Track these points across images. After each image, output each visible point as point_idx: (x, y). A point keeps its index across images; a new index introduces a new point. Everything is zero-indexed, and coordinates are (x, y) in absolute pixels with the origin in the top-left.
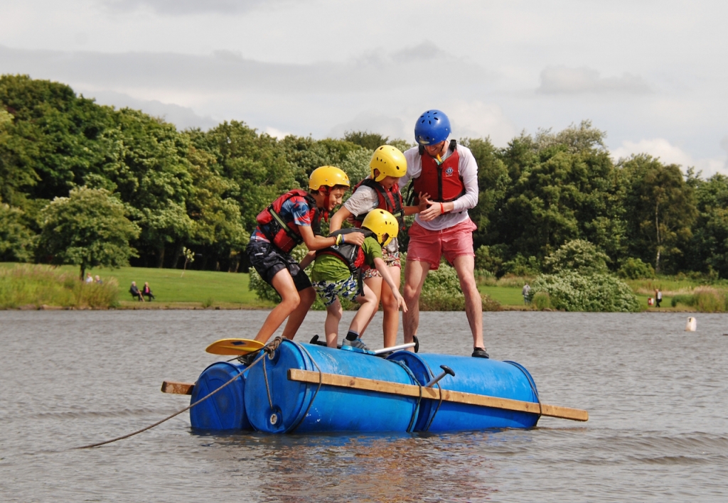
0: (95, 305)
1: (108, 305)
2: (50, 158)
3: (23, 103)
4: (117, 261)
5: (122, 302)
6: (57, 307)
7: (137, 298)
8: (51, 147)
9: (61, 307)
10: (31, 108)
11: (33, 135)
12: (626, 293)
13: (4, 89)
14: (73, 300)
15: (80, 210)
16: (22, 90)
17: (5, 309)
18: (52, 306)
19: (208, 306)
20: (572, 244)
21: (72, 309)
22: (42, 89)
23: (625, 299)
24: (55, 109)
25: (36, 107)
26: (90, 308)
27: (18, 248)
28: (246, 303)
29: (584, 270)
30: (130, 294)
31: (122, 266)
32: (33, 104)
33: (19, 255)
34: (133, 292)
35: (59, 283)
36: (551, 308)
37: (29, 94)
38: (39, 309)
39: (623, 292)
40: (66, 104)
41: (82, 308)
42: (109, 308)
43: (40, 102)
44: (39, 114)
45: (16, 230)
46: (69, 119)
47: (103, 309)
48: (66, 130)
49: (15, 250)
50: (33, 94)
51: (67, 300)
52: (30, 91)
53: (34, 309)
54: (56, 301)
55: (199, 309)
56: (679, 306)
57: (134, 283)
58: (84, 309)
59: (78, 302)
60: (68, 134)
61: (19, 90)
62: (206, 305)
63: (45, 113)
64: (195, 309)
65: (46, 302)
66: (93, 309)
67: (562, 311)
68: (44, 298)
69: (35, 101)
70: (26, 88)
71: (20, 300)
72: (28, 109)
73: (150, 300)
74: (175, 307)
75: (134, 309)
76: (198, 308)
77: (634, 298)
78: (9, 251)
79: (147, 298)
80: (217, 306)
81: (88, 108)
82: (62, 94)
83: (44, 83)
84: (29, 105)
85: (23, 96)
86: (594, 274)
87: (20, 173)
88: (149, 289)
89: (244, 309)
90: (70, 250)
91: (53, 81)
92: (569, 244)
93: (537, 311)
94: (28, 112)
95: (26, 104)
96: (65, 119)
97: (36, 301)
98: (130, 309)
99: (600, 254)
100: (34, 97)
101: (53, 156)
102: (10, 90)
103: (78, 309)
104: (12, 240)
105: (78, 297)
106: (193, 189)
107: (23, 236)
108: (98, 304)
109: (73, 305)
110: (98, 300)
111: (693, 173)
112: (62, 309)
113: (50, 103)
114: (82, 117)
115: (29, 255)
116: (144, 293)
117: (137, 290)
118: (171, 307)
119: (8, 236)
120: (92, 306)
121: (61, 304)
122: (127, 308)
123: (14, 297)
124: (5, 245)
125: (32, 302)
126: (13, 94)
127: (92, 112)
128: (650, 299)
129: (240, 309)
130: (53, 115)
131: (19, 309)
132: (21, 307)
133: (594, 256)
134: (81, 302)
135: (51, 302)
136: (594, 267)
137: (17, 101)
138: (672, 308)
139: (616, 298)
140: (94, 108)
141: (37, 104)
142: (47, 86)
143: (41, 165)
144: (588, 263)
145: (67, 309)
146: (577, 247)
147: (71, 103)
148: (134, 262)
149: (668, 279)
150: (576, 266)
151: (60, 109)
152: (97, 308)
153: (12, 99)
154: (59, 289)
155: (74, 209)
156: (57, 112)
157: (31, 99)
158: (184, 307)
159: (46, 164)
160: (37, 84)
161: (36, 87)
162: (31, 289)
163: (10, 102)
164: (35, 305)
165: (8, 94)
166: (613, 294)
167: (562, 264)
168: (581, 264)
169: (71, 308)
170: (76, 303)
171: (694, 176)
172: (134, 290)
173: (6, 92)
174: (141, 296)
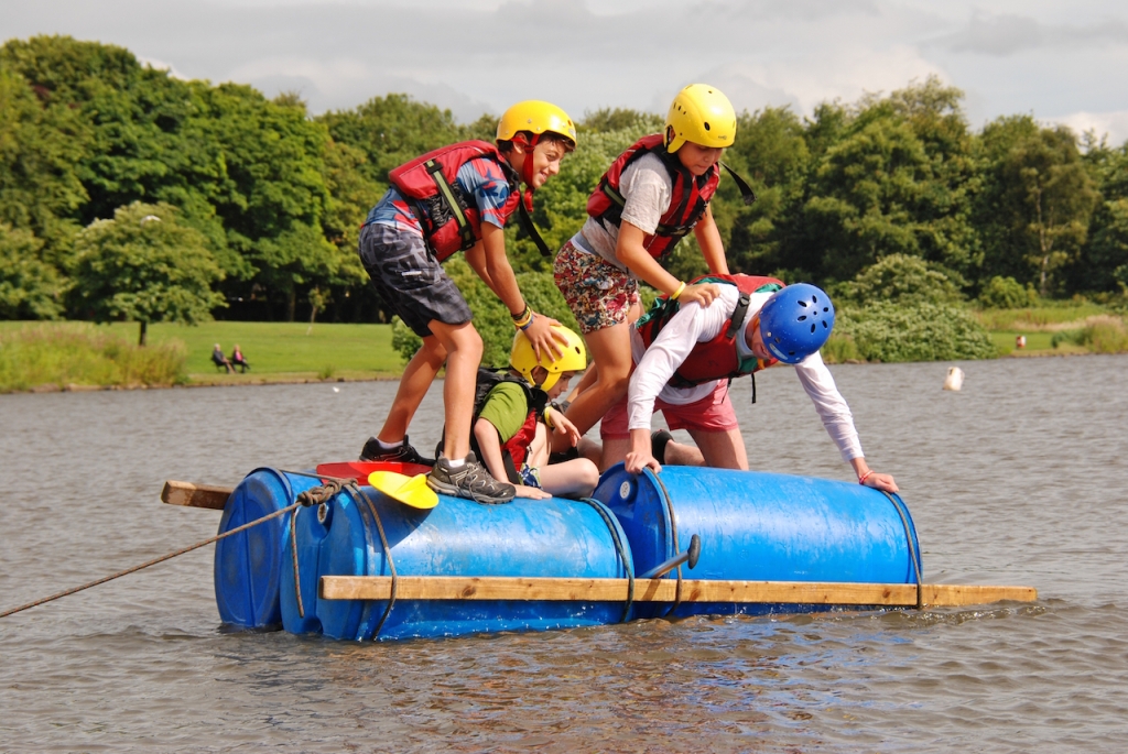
0: (151, 382)
1: (171, 380)
2: (107, 164)
3: (62, 78)
4: (191, 313)
5: (194, 376)
6: (92, 387)
7: (223, 368)
8: (103, 145)
9: (97, 386)
10: (73, 87)
11: (73, 127)
12: (972, 330)
13: (30, 56)
14: (116, 376)
15: (130, 238)
16: (58, 58)
17: (9, 392)
18: (85, 385)
19: (327, 376)
20: (889, 262)
21: (116, 389)
22: (86, 56)
23: (972, 341)
24: (110, 86)
25: (80, 84)
26: (144, 386)
27: (38, 298)
28: (388, 371)
29: (907, 298)
30: (213, 363)
31: (200, 320)
32: (76, 80)
33: (39, 310)
34: (217, 360)
35: (95, 351)
36: (859, 359)
37: (68, 64)
38: (63, 390)
39: (968, 330)
40: (125, 80)
41: (131, 386)
42: (173, 385)
43: (86, 77)
44: (85, 95)
45: (35, 272)
46: (133, 102)
47: (164, 388)
48: (126, 118)
49: (33, 303)
50: (76, 64)
51: (108, 376)
52: (70, 59)
53: (56, 390)
54: (89, 378)
55: (313, 383)
56: (1064, 347)
57: (218, 346)
58: (135, 389)
59: (125, 378)
60: (131, 124)
61: (53, 58)
62: (323, 376)
63: (93, 93)
64: (306, 382)
65: (74, 379)
66: (150, 387)
67: (876, 363)
68: (71, 373)
69: (79, 74)
70: (64, 55)
71: (33, 378)
72: (68, 89)
73: (243, 372)
74: (275, 380)
75: (213, 385)
76: (310, 380)
77: (985, 338)
78: (24, 304)
79: (238, 367)
80: (340, 377)
81: (160, 84)
82: (119, 63)
83: (91, 47)
84: (70, 82)
85: (60, 68)
86: (923, 304)
87: (57, 188)
88: (241, 354)
89: (382, 380)
90: (119, 299)
91: (104, 42)
92: (885, 263)
93: (835, 363)
94: (69, 93)
95: (66, 80)
96: (126, 102)
97: (59, 379)
98: (207, 386)
99: (933, 273)
100: (77, 69)
101: (110, 159)
102: (40, 59)
103: (126, 389)
104: (29, 287)
105: (125, 371)
106: (333, 204)
107: (45, 280)
108: (157, 380)
109: (117, 383)
110: (156, 374)
111: (1095, 140)
112: (100, 390)
113: (101, 77)
114: (150, 98)
115: (56, 309)
116: (235, 361)
117: (222, 356)
118: (270, 380)
119: (22, 281)
120: (147, 384)
121: (99, 382)
122: (202, 385)
123: (24, 373)
124: (17, 295)
125: (53, 380)
126: (44, 64)
127: (167, 90)
128: (1019, 338)
129: (376, 379)
130: (108, 96)
131: (32, 391)
132: (35, 388)
133: (925, 278)
134: (129, 379)
135: (82, 379)
136: (924, 294)
137: (51, 75)
138: (1052, 351)
139: (958, 340)
140: (169, 84)
141: (83, 79)
142: (95, 52)
143: (91, 175)
144: (912, 289)
145: (108, 389)
146: (897, 266)
147: (133, 76)
148: (218, 314)
149: (1058, 307)
150: (896, 294)
151: (116, 86)
152: (155, 385)
153: (44, 72)
154: (95, 359)
155: (121, 235)
156: (113, 91)
157: (72, 71)
158: (290, 380)
159: (100, 173)
160: (81, 49)
161: (79, 54)
162: (52, 360)
163: (41, 77)
164: (57, 385)
165: (38, 65)
166: (953, 333)
167: (876, 293)
168: (903, 291)
169: (113, 387)
170: (121, 380)
171: (1097, 144)
172: (219, 357)
173: (34, 61)
174: (229, 366)
